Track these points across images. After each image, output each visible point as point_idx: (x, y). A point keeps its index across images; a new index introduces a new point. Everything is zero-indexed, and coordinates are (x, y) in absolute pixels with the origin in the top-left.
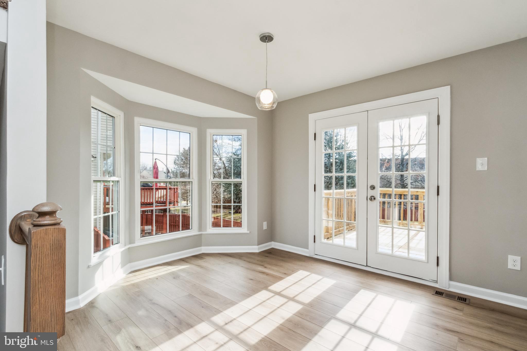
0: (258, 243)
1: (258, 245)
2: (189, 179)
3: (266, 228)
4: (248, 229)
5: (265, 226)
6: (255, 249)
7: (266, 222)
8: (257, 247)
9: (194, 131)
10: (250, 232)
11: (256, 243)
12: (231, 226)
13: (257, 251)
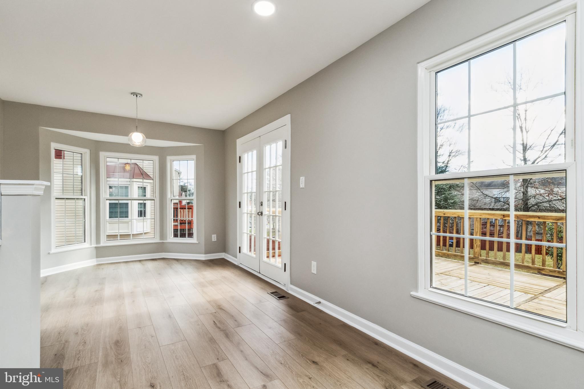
0: (205, 252)
1: (205, 254)
2: (145, 197)
3: (216, 240)
4: (198, 240)
5: (214, 238)
6: (203, 257)
7: (215, 235)
8: (204, 255)
9: (156, 158)
10: (199, 242)
11: (204, 251)
12: (186, 236)
13: (204, 259)
